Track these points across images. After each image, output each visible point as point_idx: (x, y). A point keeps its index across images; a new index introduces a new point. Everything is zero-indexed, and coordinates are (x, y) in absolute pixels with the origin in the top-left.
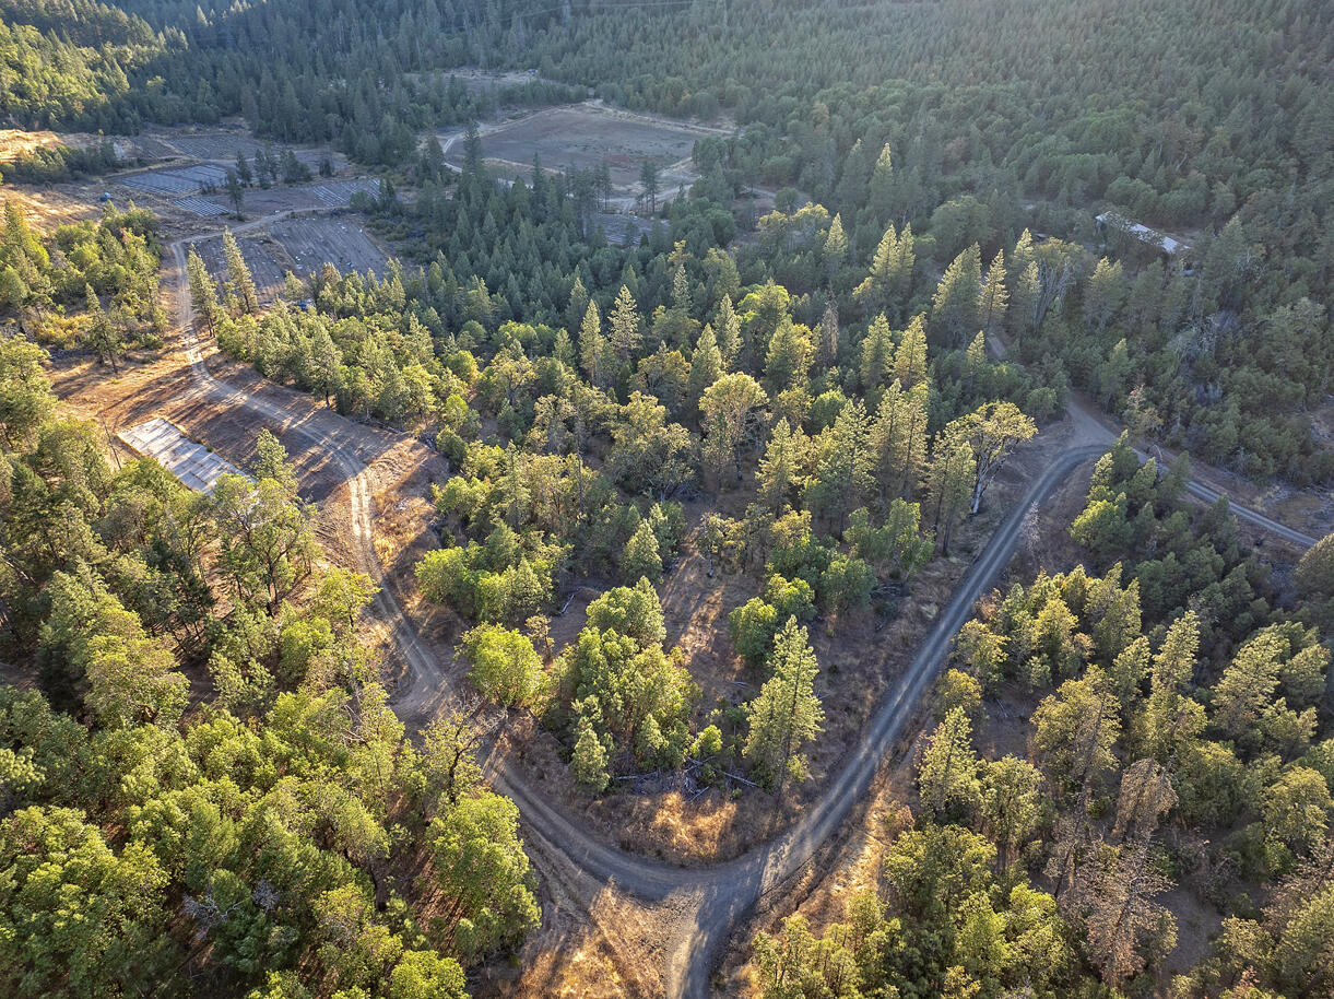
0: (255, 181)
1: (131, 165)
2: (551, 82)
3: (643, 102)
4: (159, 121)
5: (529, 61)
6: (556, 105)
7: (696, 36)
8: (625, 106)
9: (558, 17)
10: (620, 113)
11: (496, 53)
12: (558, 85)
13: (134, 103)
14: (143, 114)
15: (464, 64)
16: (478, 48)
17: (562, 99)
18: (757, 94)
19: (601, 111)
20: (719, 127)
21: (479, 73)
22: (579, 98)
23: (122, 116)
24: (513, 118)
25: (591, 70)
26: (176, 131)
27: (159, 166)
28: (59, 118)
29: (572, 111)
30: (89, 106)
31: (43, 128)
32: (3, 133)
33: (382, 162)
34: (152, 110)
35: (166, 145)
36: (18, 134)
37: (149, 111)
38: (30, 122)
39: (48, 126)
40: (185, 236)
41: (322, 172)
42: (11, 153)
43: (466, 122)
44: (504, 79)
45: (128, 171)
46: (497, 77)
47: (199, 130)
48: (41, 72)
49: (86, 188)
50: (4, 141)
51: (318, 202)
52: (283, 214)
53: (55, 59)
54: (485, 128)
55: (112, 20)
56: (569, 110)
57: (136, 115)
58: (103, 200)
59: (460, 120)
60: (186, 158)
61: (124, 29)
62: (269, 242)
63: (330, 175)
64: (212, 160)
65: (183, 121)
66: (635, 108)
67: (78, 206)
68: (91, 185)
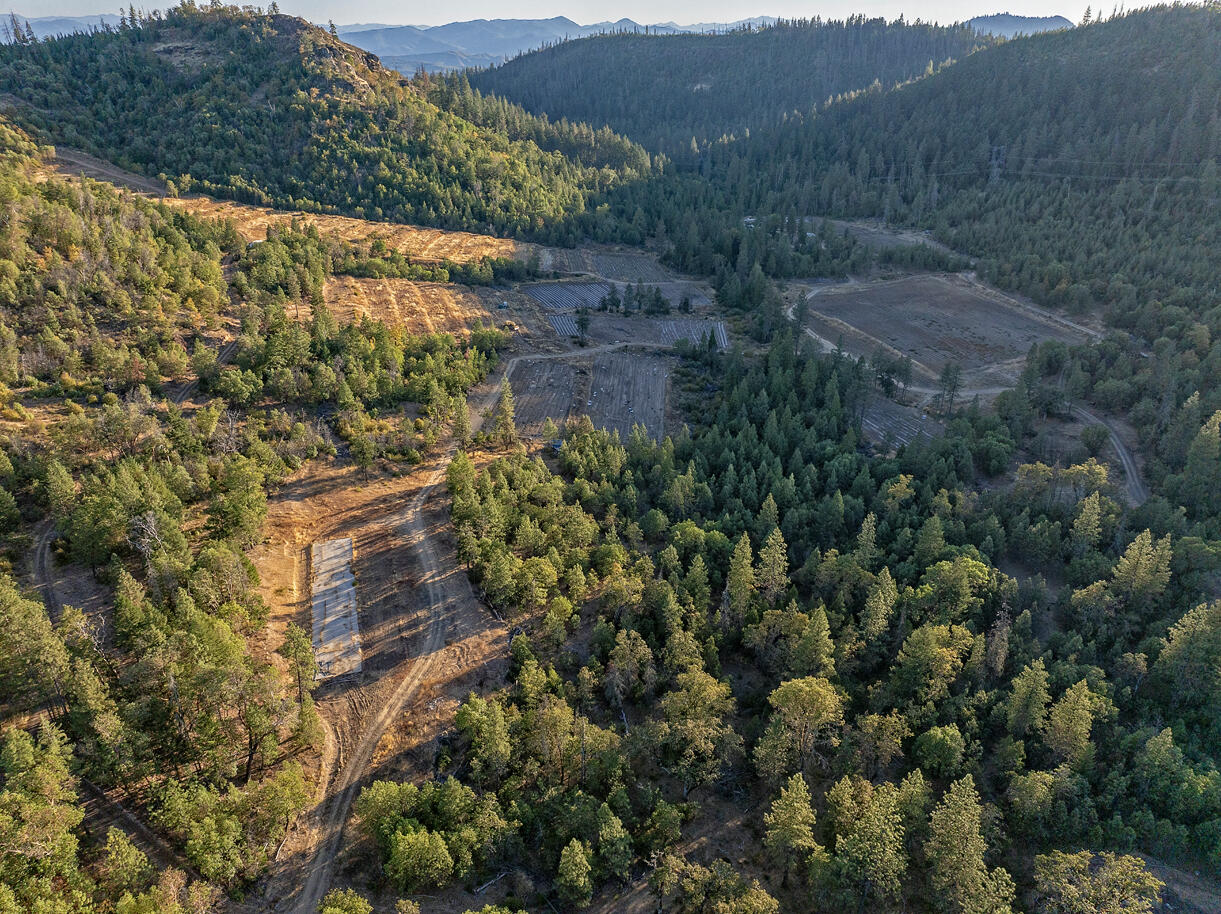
0: (622, 309)
1: (548, 276)
3: (1015, 284)
4: (595, 238)
5: (931, 222)
6: (931, 270)
8: (996, 284)
10: (988, 291)
11: (903, 209)
12: (944, 251)
13: (582, 222)
14: (586, 232)
15: (873, 215)
17: (938, 265)
18: (1142, 297)
19: (971, 285)
20: (1086, 325)
21: (881, 226)
22: (957, 268)
23: (568, 232)
24: (884, 278)
25: (984, 239)
26: (604, 247)
27: (568, 280)
28: (523, 230)
29: (943, 280)
30: (548, 222)
31: (508, 237)
32: (480, 239)
33: (738, 306)
34: (594, 228)
35: (587, 261)
36: (488, 240)
37: (591, 230)
38: (502, 230)
39: (513, 234)
40: (529, 353)
41: (680, 308)
42: (471, 256)
43: (838, 276)
44: (900, 237)
45: (543, 281)
46: (895, 233)
47: (621, 249)
48: (531, 192)
49: (498, 294)
50: (475, 246)
51: (657, 338)
52: (619, 345)
53: (551, 180)
54: (853, 284)
55: (619, 146)
56: (941, 279)
57: (579, 233)
58: (500, 307)
59: (833, 273)
60: (592, 275)
61: (625, 154)
62: (584, 373)
63: (687, 311)
64: (610, 281)
65: (613, 240)
66: (1006, 288)
67: (477, 311)
68: (505, 291)
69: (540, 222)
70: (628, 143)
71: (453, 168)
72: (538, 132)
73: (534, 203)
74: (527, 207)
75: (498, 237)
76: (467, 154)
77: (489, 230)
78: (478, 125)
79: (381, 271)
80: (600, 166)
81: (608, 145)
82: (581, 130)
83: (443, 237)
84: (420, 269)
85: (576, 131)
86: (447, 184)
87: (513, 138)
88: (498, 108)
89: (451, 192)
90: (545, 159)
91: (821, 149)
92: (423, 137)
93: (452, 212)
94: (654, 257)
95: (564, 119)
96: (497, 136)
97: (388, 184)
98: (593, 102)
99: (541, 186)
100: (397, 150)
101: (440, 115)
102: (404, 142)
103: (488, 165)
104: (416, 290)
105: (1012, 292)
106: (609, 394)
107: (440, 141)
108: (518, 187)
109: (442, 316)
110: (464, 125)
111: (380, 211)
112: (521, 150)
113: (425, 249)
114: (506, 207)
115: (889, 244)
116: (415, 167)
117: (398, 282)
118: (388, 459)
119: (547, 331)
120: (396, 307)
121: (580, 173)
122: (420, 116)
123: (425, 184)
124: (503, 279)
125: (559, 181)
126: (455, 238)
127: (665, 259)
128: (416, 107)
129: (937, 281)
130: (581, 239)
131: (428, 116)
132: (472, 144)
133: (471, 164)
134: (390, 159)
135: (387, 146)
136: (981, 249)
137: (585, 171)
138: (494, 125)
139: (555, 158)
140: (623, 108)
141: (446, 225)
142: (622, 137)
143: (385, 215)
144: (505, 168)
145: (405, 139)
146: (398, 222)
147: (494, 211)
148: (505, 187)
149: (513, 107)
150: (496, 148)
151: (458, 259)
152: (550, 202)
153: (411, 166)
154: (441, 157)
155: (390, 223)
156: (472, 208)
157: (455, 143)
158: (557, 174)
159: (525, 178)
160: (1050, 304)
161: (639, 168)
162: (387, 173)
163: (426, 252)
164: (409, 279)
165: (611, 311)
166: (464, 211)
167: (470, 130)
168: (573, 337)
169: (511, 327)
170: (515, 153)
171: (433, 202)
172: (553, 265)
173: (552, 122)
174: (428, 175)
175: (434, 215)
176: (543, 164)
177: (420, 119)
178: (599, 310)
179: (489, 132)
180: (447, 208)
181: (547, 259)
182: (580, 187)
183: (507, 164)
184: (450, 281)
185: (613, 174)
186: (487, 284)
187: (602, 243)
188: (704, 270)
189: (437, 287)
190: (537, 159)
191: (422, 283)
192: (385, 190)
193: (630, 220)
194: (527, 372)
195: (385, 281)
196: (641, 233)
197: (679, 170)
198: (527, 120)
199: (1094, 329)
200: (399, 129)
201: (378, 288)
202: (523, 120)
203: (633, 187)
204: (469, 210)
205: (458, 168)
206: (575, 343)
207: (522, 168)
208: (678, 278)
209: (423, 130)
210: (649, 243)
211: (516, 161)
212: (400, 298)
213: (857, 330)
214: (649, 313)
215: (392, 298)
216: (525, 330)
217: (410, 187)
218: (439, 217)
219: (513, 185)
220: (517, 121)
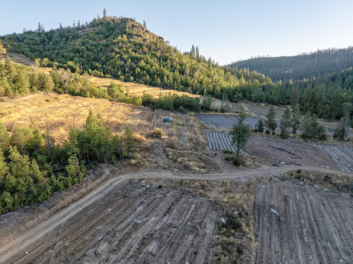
4: (250, 99)
30: (223, 89)
45: (212, 113)
58: (165, 121)
63: (342, 139)
64: (261, 117)
69: (218, 89)
70: (264, 76)
71: (178, 66)
75: (193, 94)
77: (188, 90)
81: (255, 76)
82: (244, 70)
86: (173, 71)
89: (173, 74)
97: (142, 68)
111: (132, 78)
119: (197, 143)
130: (242, 99)
134: (147, 60)
145: (158, 54)
153: (157, 63)
154: (173, 61)
156: (182, 81)
162: (143, 64)
165: (267, 132)
166: (177, 81)
168: (225, 152)
169: (158, 136)
175: (160, 81)
192: (139, 70)
206: (227, 159)
214: (305, 137)
217: (153, 70)
218: (163, 83)
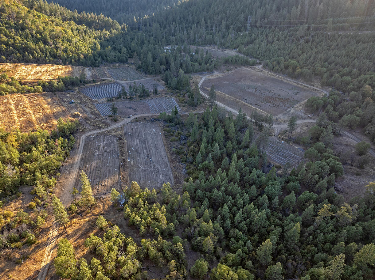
0: (128, 96)
1: (90, 82)
2: (243, 56)
3: (280, 69)
4: (107, 61)
5: (234, 46)
6: (244, 65)
7: (299, 40)
8: (272, 70)
9: (245, 27)
10: (270, 73)
11: (223, 41)
12: (245, 57)
13: (100, 55)
14: (103, 59)
15: (211, 43)
16: (217, 39)
17: (246, 63)
19: (262, 71)
20: (313, 85)
21: (216, 48)
22: (254, 64)
23: (95, 60)
24: (227, 70)
25: (258, 52)
26: (111, 65)
27: (99, 83)
28: (75, 61)
29: (250, 69)
30: (86, 56)
31: (69, 64)
32: (56, 67)
33: (177, 88)
34: (106, 57)
35: (106, 72)
36: (60, 67)
37: (105, 58)
38: (65, 61)
39: (71, 63)
40: (90, 131)
41: (153, 93)
42: (52, 76)
43: (210, 71)
44: (225, 52)
45: (88, 85)
46: (223, 51)
47: (119, 65)
48: (76, 43)
49: (68, 95)
50: (54, 70)
51: (148, 110)
52: (133, 118)
53: (83, 37)
54: (216, 74)
55: (108, 22)
56: (249, 69)
57: (100, 59)
58: (70, 103)
59: (208, 69)
60: (110, 79)
61: (110, 24)
62: (121, 139)
63: (157, 94)
64: (118, 81)
65: (115, 61)
66: (276, 72)
67: (59, 108)
68: (72, 93)
69: (82, 56)
70: (111, 20)
71: (38, 35)
72: (74, 17)
73: (78, 48)
74: (75, 50)
75: (64, 65)
76: (44, 28)
77: (59, 62)
78: (48, 15)
79: (6, 91)
80: (102, 30)
81: (103, 21)
82: (92, 16)
83: (38, 67)
84: (27, 87)
85: (90, 16)
86: (36, 42)
87: (64, 20)
88: (55, 8)
89: (39, 46)
90: (79, 28)
91: (182, 19)
92: (21, 21)
93: (41, 55)
94: (133, 67)
95: (84, 12)
96: (57, 20)
97: (6, 44)
98: (93, 6)
99: (80, 40)
100: (9, 28)
101: (29, 12)
102: (12, 24)
103: (55, 33)
104: (26, 99)
105: (279, 73)
106: (136, 151)
107: (30, 23)
108: (69, 41)
109: (41, 114)
110: (41, 16)
111: (4, 57)
112: (68, 25)
113: (29, 75)
114: (65, 51)
115: (223, 55)
116: (19, 35)
117: (15, 96)
118: (11, 248)
119: (96, 114)
120: (15, 112)
121: (94, 33)
122: (19, 12)
123: (25, 43)
124: (70, 87)
125: (87, 37)
126: (43, 67)
127: (138, 68)
128: (16, 8)
129: (248, 70)
130: (101, 62)
131: (22, 12)
132: (46, 24)
133: (47, 33)
134: (6, 32)
135: (3, 26)
136: (258, 56)
137: (96, 32)
138: (55, 15)
139: (83, 27)
140: (105, 7)
141: (38, 62)
142: (108, 18)
143: (7, 59)
144: (63, 33)
145: (12, 22)
146: (14, 62)
147: (60, 54)
148: (64, 42)
149: (62, 7)
150: (57, 25)
151: (46, 78)
152: (85, 47)
153: (17, 35)
154: (31, 30)
155: (10, 63)
156: (50, 53)
157: (37, 24)
158: (85, 34)
159: (72, 37)
160: (296, 77)
161: (117, 29)
162: (5, 39)
163: (30, 77)
164: (22, 93)
165: (124, 98)
166: (46, 54)
167: (44, 17)
168: (110, 116)
169: (77, 116)
170: (66, 26)
171: (31, 52)
172: (92, 76)
173: (79, 13)
174: (26, 39)
175: (32, 57)
176: (79, 30)
177: (18, 13)
178: (118, 98)
179: (53, 18)
180: (38, 53)
181: (88, 73)
182: (96, 39)
183: (63, 31)
184: (44, 91)
185: (108, 33)
186: (62, 91)
187: (110, 63)
188: (157, 72)
189: (37, 96)
190: (76, 28)
191: (30, 94)
192: (5, 47)
193: (120, 52)
194: (91, 144)
195: (9, 96)
196: (125, 57)
197: (132, 29)
198: (69, 13)
199: (317, 87)
200: (9, 17)
201: (4, 101)
202: (67, 13)
203: (116, 36)
204: (49, 54)
205: (41, 34)
206: (112, 120)
207: (70, 33)
208: (147, 77)
209: (21, 18)
210: (130, 61)
211: (67, 30)
212: (17, 105)
213: (230, 96)
214: (141, 97)
215: (13, 107)
216: (85, 115)
217: (18, 45)
218: (35, 58)
219: (67, 41)
220: (65, 13)
